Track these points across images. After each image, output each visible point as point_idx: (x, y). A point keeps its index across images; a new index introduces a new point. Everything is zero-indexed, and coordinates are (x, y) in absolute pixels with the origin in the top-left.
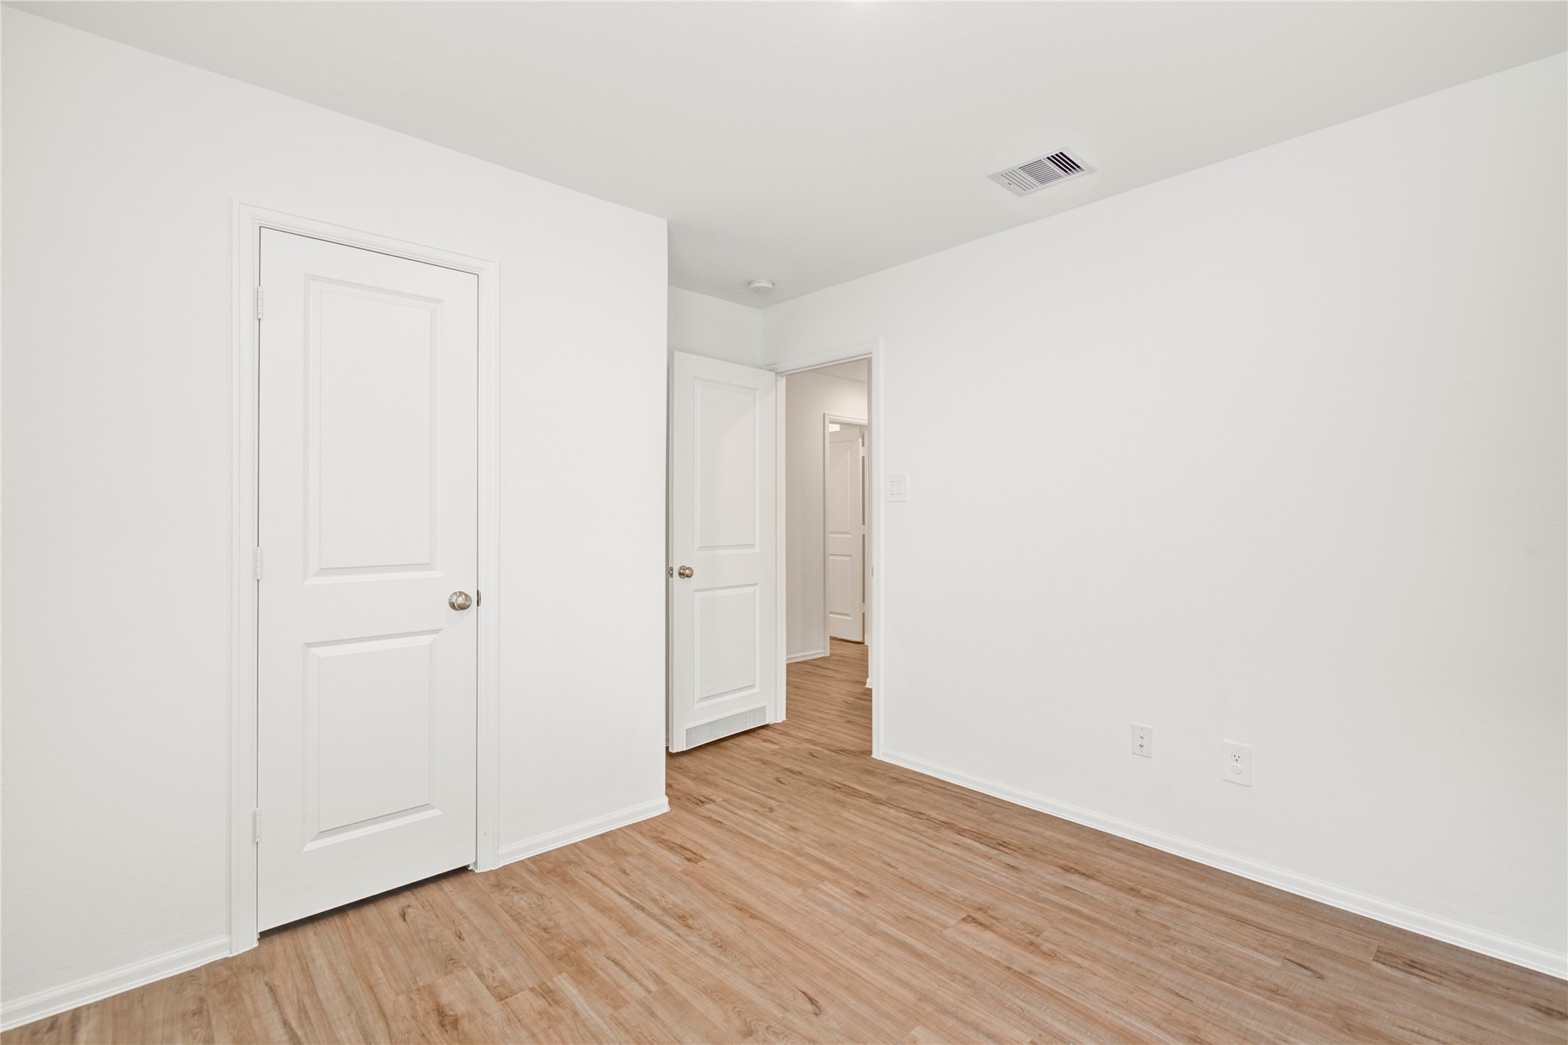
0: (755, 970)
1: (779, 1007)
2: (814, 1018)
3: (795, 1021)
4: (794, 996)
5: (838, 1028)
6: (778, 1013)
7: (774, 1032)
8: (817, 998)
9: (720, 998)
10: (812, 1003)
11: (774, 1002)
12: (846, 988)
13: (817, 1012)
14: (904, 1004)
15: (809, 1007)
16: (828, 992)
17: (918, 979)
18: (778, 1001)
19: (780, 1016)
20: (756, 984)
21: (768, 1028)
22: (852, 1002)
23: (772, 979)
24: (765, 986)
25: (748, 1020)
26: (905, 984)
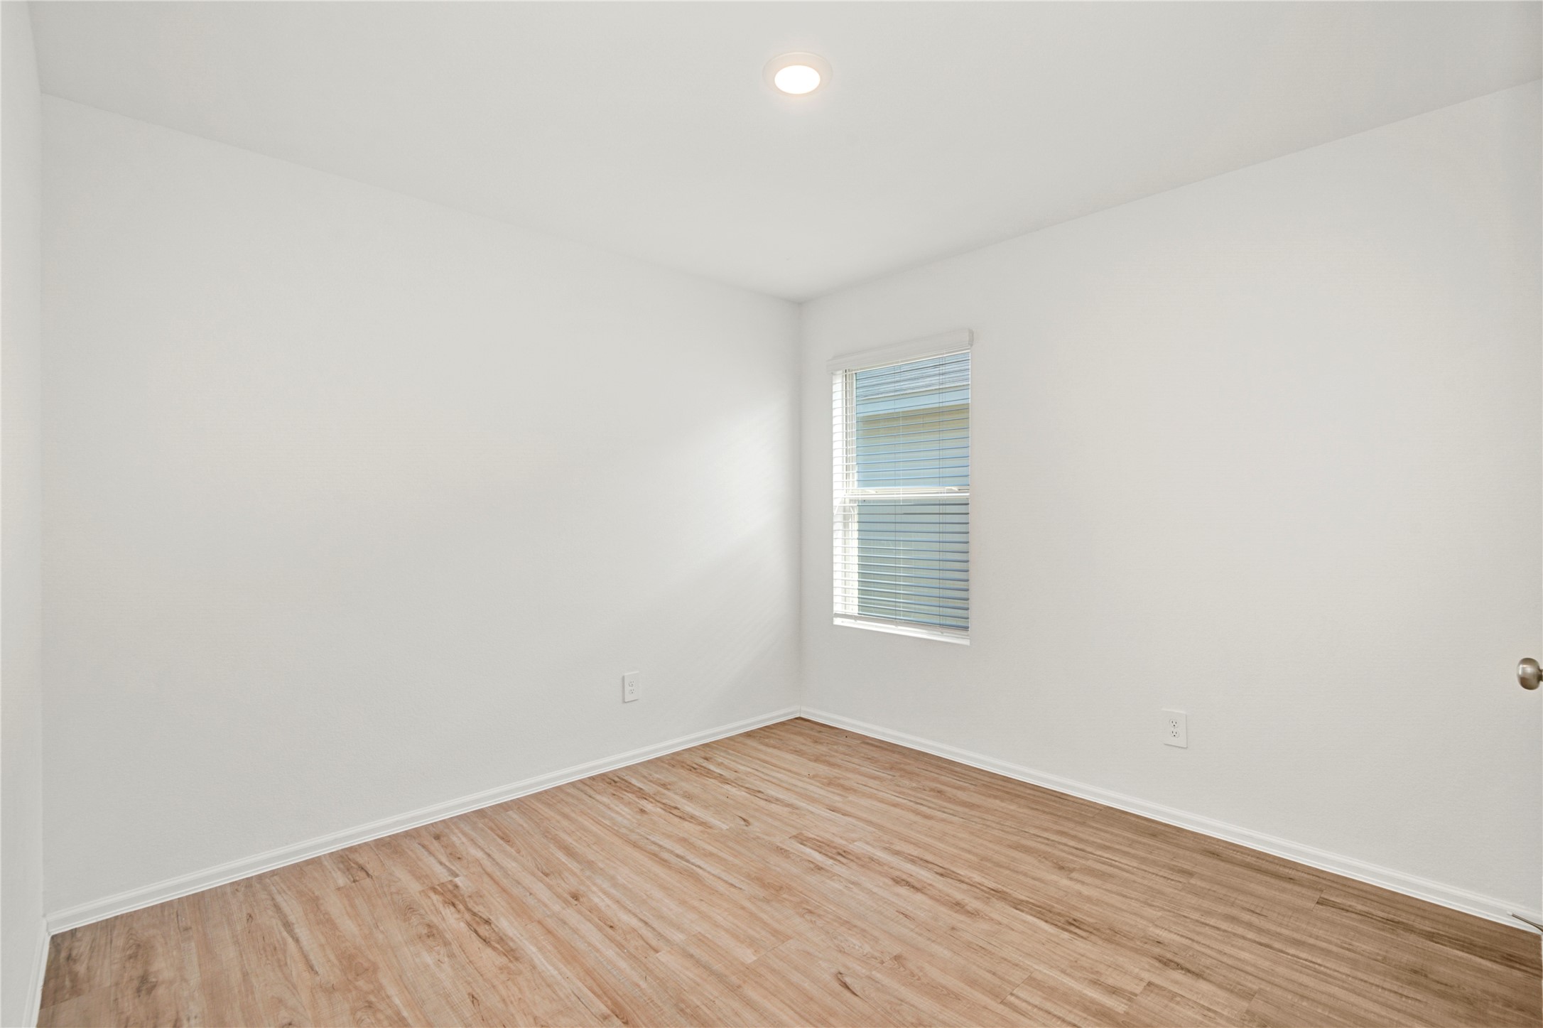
0: (914, 1021)
1: (877, 980)
2: (842, 970)
3: (859, 968)
4: (864, 991)
5: (820, 962)
6: (878, 976)
7: (876, 959)
8: (841, 989)
9: (937, 988)
10: (845, 984)
11: (882, 985)
12: (811, 999)
13: (839, 976)
14: (756, 982)
15: (848, 980)
16: (831, 995)
17: (734, 1010)
18: (879, 985)
19: (874, 973)
20: (906, 1003)
21: (882, 962)
22: (807, 985)
23: (891, 1009)
24: (897, 1001)
25: (902, 969)
26: (749, 1003)
